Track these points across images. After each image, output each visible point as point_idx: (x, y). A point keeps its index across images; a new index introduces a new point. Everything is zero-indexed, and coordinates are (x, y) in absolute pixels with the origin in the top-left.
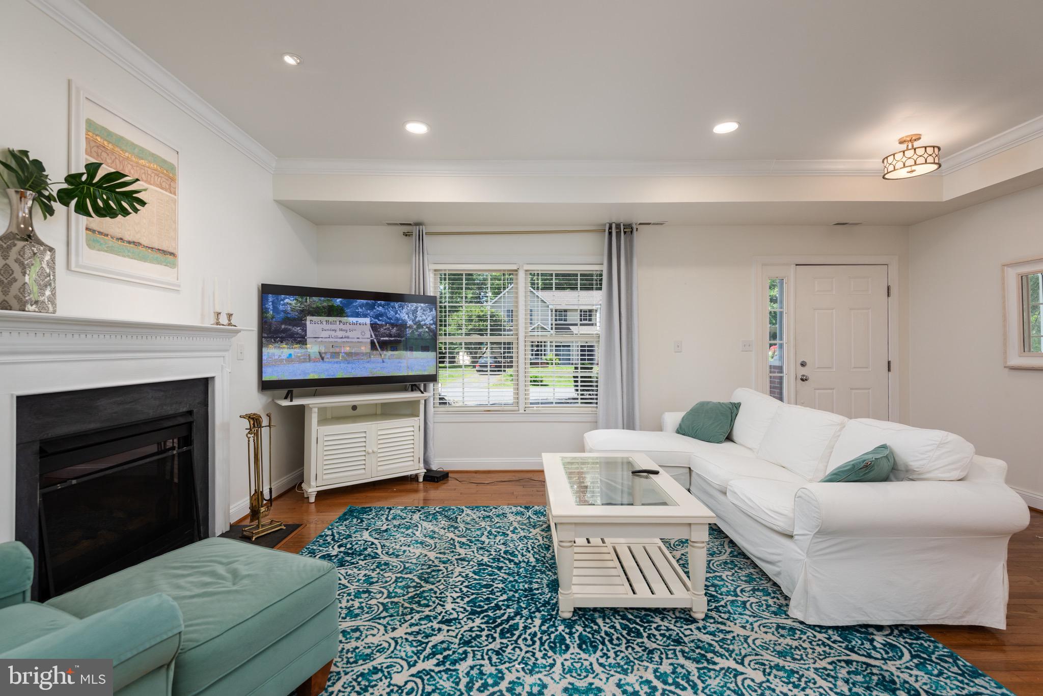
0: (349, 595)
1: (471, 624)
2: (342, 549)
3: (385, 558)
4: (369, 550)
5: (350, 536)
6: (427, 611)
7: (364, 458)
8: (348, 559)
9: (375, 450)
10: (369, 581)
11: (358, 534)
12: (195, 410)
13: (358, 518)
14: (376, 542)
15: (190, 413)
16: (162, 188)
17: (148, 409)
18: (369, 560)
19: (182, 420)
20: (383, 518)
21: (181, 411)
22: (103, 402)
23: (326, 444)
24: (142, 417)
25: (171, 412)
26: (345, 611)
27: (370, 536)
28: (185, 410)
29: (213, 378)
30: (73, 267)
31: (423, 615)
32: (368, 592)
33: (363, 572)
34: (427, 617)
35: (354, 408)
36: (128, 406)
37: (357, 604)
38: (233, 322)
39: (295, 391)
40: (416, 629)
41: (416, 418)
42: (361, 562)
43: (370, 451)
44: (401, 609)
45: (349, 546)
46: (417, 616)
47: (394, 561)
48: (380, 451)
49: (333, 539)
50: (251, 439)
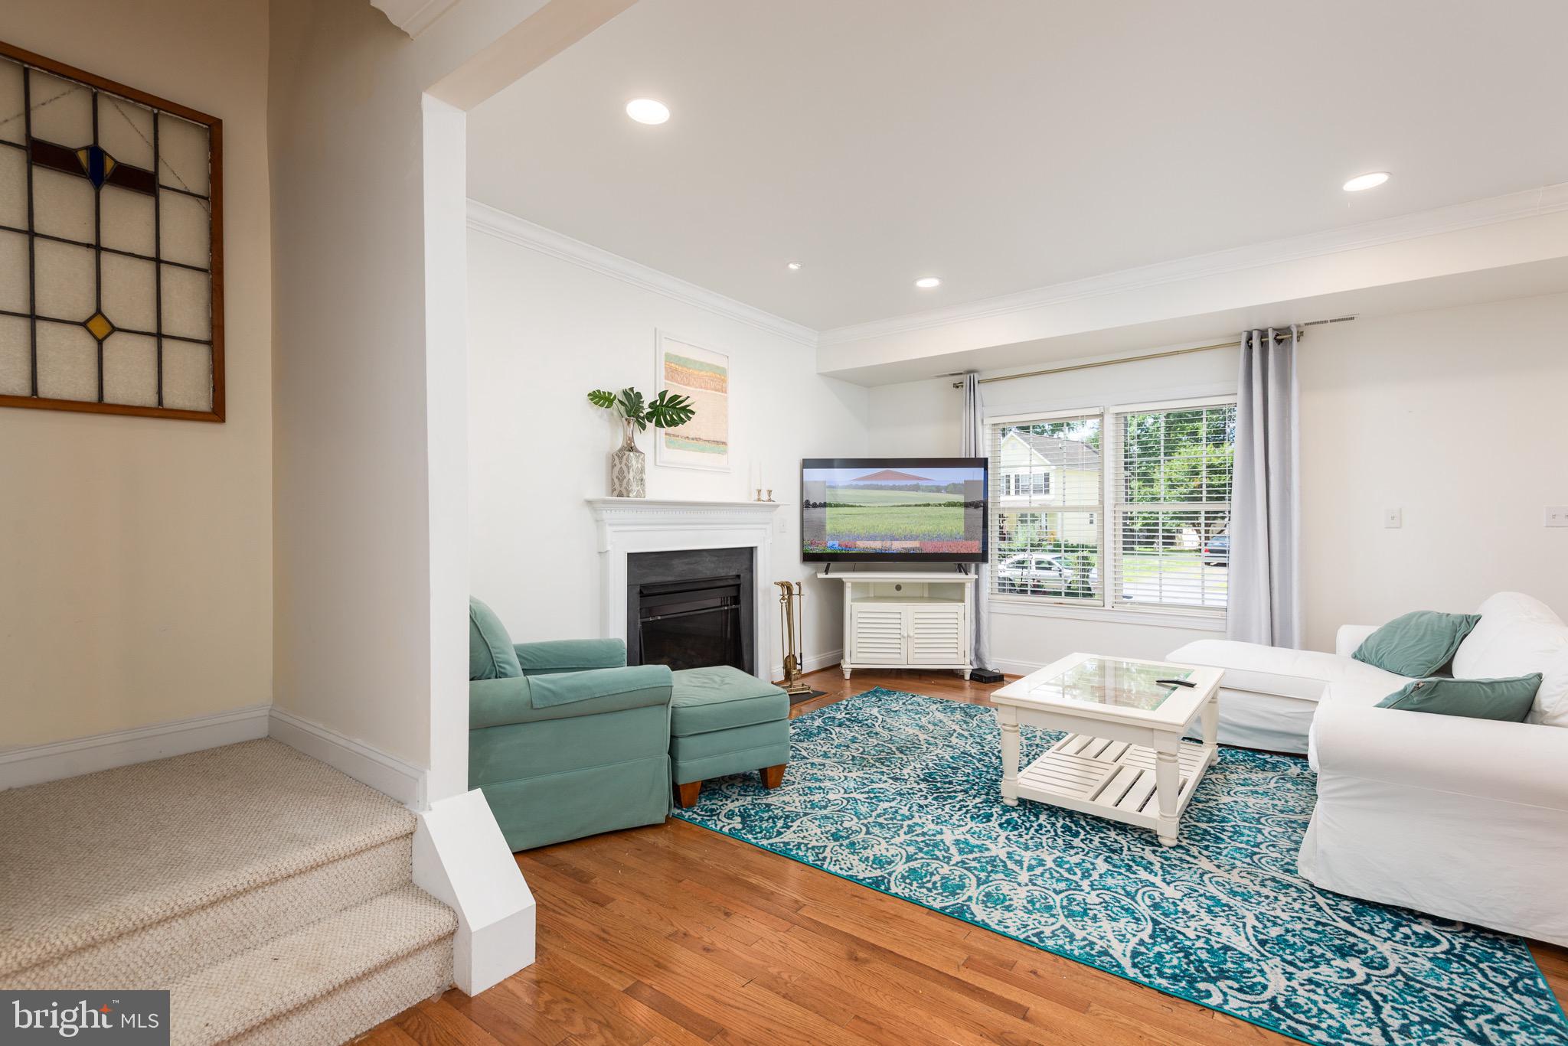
0: (832, 745)
1: (915, 785)
2: (848, 716)
3: (878, 729)
4: (870, 721)
5: (861, 709)
6: (885, 769)
7: (899, 641)
8: (848, 723)
9: (911, 634)
10: (854, 740)
11: (868, 709)
12: (742, 575)
13: (877, 697)
14: (880, 717)
15: (738, 576)
16: (716, 390)
17: (706, 570)
18: (865, 727)
19: (731, 582)
20: (901, 702)
21: (731, 574)
22: (676, 562)
23: (860, 621)
24: (700, 576)
25: (723, 574)
26: (822, 753)
27: (879, 712)
28: (734, 573)
29: (756, 547)
30: (658, 464)
31: (879, 770)
32: (848, 747)
33: (853, 734)
34: (882, 773)
35: (898, 588)
36: (692, 566)
37: (833, 751)
38: (772, 498)
39: (833, 564)
40: (867, 776)
41: (960, 604)
42: (857, 728)
43: (906, 635)
44: (865, 762)
45: (855, 715)
46: (875, 770)
47: (885, 734)
48: (916, 636)
49: (845, 708)
50: (784, 605)
